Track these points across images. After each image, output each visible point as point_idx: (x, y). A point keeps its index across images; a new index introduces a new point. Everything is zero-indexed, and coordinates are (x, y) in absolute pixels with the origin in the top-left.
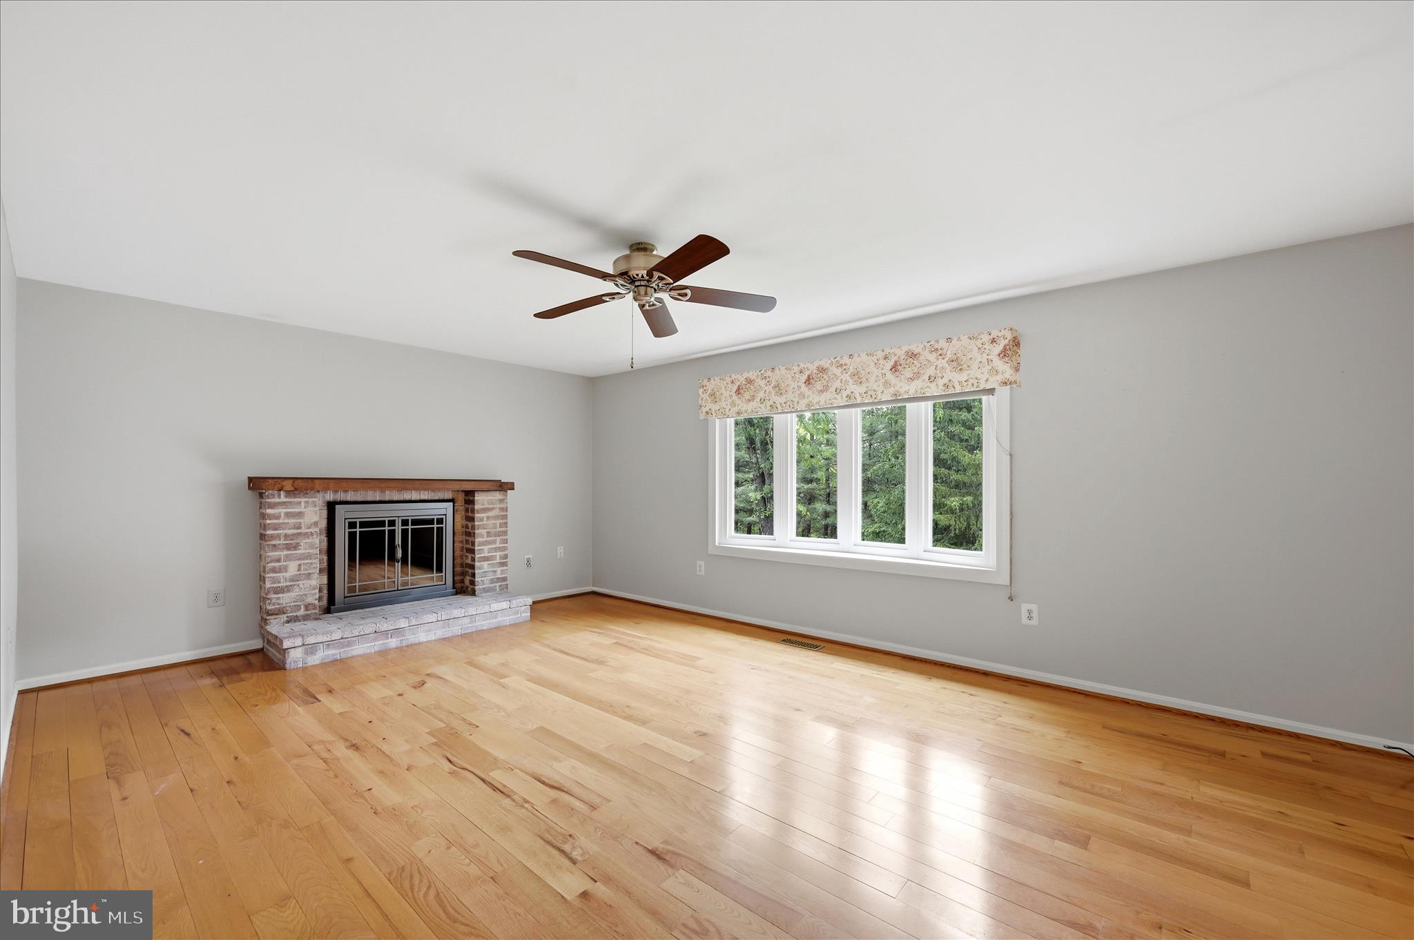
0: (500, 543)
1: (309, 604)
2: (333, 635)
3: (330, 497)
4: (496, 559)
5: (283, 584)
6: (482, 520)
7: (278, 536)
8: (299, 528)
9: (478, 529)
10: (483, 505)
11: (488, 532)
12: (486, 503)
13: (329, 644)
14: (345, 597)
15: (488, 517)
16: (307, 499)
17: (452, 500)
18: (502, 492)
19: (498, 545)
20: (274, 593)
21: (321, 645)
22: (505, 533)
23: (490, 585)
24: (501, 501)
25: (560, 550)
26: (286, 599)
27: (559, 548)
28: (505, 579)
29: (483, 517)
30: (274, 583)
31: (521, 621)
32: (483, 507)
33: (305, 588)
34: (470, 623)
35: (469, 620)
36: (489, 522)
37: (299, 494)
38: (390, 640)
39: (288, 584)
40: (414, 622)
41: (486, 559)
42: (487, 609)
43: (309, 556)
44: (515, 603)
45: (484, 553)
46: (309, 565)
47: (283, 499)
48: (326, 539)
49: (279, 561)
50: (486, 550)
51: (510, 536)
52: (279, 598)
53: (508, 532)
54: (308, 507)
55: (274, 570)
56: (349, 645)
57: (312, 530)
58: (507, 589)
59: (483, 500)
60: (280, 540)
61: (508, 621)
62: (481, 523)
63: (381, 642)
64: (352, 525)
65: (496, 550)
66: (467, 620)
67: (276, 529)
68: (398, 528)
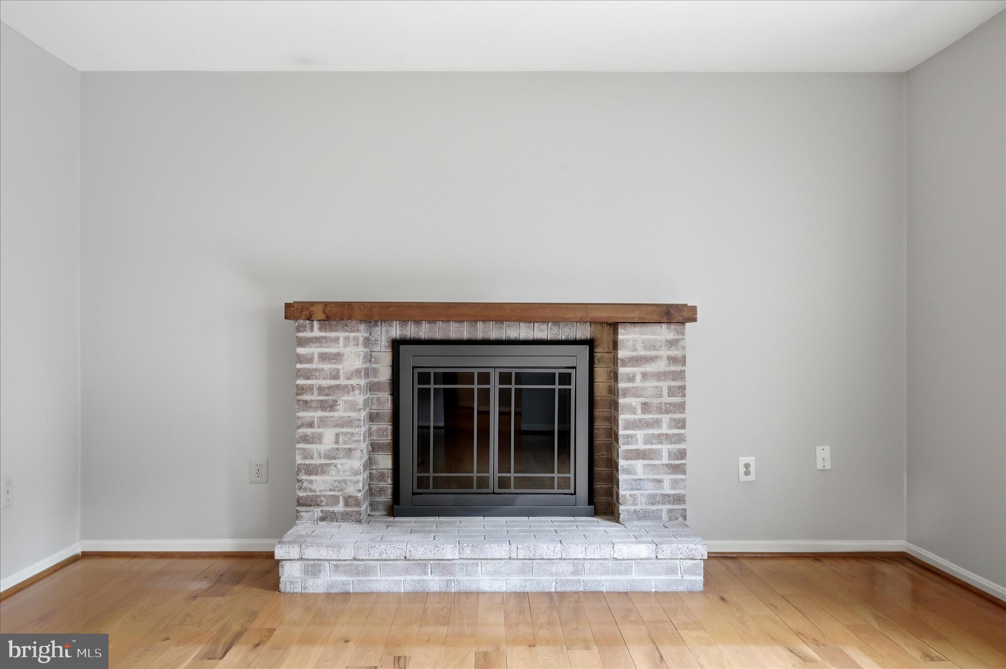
0: (670, 427)
1: (350, 497)
2: (343, 551)
3: (396, 331)
4: (660, 458)
5: (316, 461)
6: (632, 379)
7: (310, 388)
8: (336, 377)
9: (625, 396)
10: (635, 350)
11: (644, 404)
12: (639, 346)
13: (338, 566)
14: (413, 494)
15: (645, 376)
16: (347, 334)
17: (590, 343)
18: (673, 326)
19: (665, 430)
20: (306, 474)
21: (327, 564)
22: (681, 407)
23: (647, 507)
24: (672, 343)
25: (823, 456)
26: (320, 484)
27: (819, 449)
28: (679, 499)
29: (634, 375)
30: (305, 458)
31: (681, 588)
32: (634, 354)
33: (344, 471)
34: (575, 573)
35: (571, 568)
36: (647, 384)
37: (337, 325)
38: (429, 577)
39: (323, 461)
40: (468, 553)
41: (640, 455)
42: (606, 551)
43: (349, 423)
44: (666, 550)
45: (637, 443)
46: (348, 436)
47: (316, 333)
48: (390, 398)
49: (311, 425)
50: (640, 438)
51: (689, 414)
52: (311, 482)
53: (687, 407)
54: (348, 345)
55: (305, 439)
56: (366, 571)
57: (354, 382)
58: (685, 518)
59: (635, 341)
60: (313, 394)
61: (653, 583)
62: (630, 385)
63: (416, 577)
64: (424, 378)
65: (660, 438)
66: (566, 568)
67: (308, 378)
68: (495, 387)
